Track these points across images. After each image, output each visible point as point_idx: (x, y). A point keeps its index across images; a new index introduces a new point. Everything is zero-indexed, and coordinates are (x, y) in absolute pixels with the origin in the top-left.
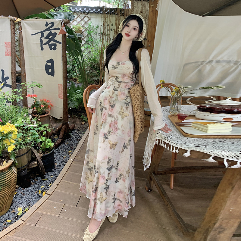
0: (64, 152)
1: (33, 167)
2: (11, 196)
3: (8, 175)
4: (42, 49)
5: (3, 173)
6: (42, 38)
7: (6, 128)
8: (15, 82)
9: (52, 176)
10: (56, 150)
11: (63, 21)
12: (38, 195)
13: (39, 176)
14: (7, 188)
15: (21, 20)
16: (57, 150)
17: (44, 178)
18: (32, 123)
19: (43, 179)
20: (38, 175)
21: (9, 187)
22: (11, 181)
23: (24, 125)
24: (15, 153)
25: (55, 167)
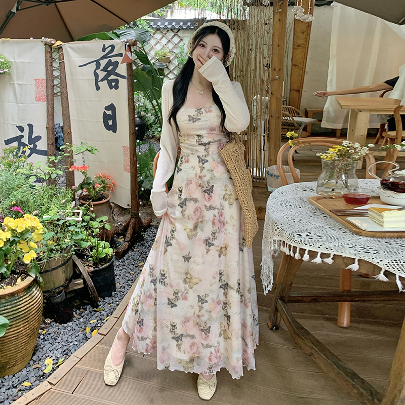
0: (132, 264)
1: (76, 288)
2: (31, 336)
3: (24, 301)
4: (98, 88)
5: (14, 298)
6: (97, 71)
7: (21, 222)
8: (52, 144)
9: (111, 305)
10: (120, 261)
11: (126, 43)
12: (85, 335)
13: (88, 304)
14: (22, 323)
15: (62, 43)
16: (122, 262)
17: (97, 306)
18: (76, 214)
19: (95, 309)
20: (87, 302)
21: (26, 321)
22: (30, 311)
23: (59, 217)
24: (41, 266)
25: (117, 290)
